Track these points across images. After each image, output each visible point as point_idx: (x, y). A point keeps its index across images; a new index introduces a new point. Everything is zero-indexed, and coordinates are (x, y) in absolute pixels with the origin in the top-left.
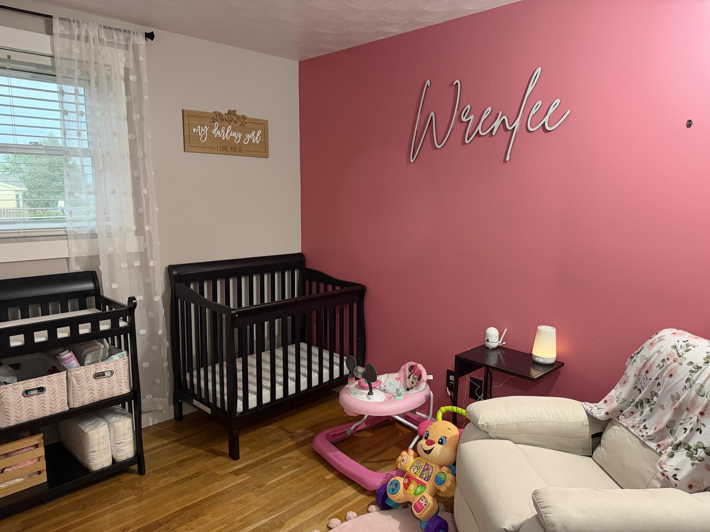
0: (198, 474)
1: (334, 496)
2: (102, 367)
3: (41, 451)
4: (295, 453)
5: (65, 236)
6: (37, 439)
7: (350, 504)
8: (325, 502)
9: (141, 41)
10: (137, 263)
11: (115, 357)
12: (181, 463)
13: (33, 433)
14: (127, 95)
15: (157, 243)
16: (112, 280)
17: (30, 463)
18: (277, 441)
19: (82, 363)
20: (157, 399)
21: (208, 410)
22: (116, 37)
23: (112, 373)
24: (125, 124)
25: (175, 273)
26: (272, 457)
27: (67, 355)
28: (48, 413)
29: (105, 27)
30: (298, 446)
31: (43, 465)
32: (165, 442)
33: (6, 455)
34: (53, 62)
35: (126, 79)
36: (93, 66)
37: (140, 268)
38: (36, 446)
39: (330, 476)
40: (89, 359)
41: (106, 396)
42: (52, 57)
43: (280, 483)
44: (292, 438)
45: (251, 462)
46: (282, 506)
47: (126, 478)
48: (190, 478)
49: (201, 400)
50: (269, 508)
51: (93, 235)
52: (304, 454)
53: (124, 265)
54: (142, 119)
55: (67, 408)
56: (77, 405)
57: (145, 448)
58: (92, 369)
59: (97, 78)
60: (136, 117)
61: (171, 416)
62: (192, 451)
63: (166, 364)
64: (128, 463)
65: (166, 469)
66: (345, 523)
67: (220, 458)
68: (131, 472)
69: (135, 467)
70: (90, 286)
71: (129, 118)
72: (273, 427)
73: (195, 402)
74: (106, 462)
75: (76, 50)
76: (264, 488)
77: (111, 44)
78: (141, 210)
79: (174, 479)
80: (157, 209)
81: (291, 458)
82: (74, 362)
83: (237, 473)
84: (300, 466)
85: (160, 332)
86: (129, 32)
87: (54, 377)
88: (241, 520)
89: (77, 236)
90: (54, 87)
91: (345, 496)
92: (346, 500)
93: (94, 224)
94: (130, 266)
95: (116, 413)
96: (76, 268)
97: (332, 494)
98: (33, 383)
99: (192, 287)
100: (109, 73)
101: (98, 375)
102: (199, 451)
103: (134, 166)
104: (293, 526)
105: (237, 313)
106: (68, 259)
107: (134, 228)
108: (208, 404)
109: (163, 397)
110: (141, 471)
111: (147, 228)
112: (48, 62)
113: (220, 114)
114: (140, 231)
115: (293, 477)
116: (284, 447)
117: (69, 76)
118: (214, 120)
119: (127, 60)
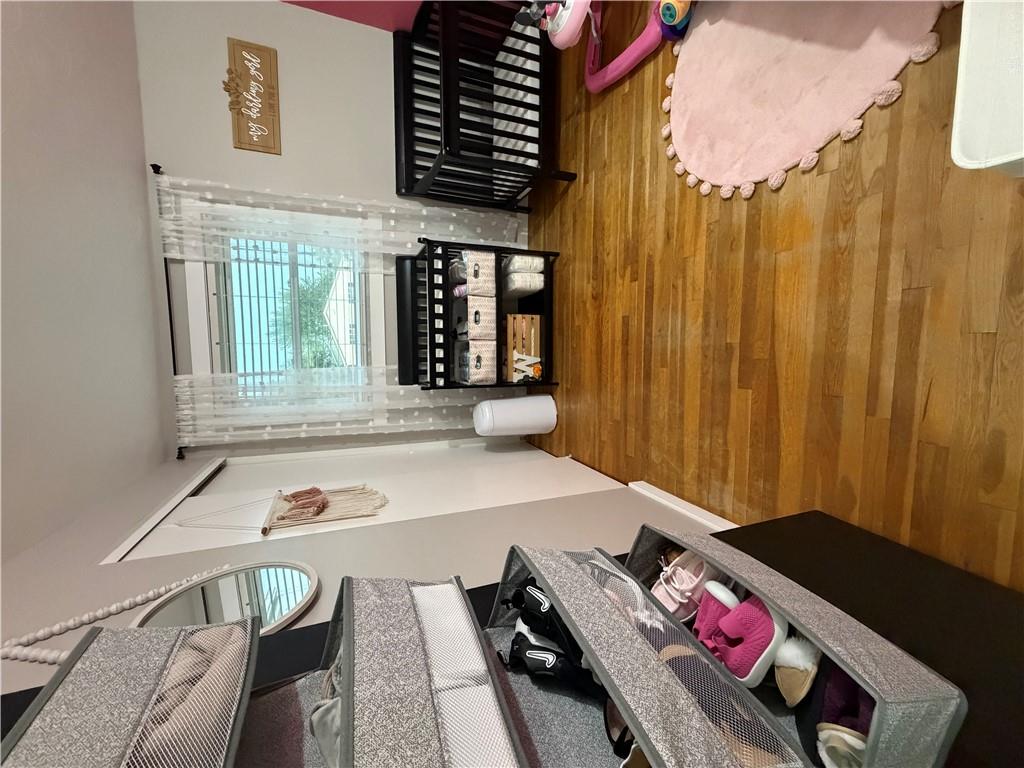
0: (574, 215)
1: (645, 91)
2: (470, 271)
3: (519, 316)
4: (593, 115)
5: (366, 275)
6: (510, 318)
7: (660, 75)
8: (645, 105)
9: (165, 180)
10: (392, 223)
11: (465, 260)
12: (562, 224)
13: (506, 319)
14: (228, 203)
15: (374, 202)
16: (404, 245)
17: (524, 324)
18: (576, 131)
19: (464, 282)
20: (508, 227)
21: (529, 189)
22: (168, 205)
23: (476, 265)
24: (259, 211)
25: (403, 191)
26: (587, 141)
27: (457, 292)
28: (494, 311)
29: (161, 214)
30: (588, 109)
31: (528, 317)
32: (543, 228)
33: (514, 335)
34: (211, 263)
35: (212, 201)
36: (205, 231)
37: (397, 221)
38: (515, 318)
39: (626, 87)
40: (462, 275)
41: (493, 272)
42: (205, 263)
43: (610, 144)
44: (579, 112)
45: (583, 165)
46: (628, 152)
47: (557, 266)
48: (575, 221)
49: (519, 193)
50: (625, 166)
51: (366, 254)
52: (597, 106)
53: (392, 235)
54: (252, 193)
55: (494, 299)
56: (494, 292)
57: (542, 250)
58: (470, 278)
59: (217, 228)
60: (250, 200)
61: (525, 216)
62: (557, 211)
63: (482, 215)
64: (547, 263)
65: (561, 237)
66: (673, 93)
67: (570, 191)
68: (554, 261)
69: (552, 258)
70: (408, 263)
71: (253, 206)
72: (563, 128)
73: (519, 198)
74: (541, 278)
75: (193, 243)
76: (607, 162)
77: (178, 210)
78: (344, 211)
79: (571, 234)
80: (342, 197)
81: (595, 121)
82: (463, 288)
83: (586, 181)
84: (604, 117)
85: (454, 215)
86: (158, 190)
87: (470, 304)
88: (622, 195)
89: (366, 266)
90: (235, 266)
91: (652, 77)
92: (655, 77)
93: (356, 253)
94: (394, 229)
95: (507, 266)
96: (393, 270)
97: (643, 92)
98: (471, 317)
99: (419, 177)
100: (210, 217)
101: (476, 274)
102: (558, 206)
103: (302, 209)
104: (649, 149)
105: (445, 148)
106: (385, 275)
107: (360, 219)
108: (524, 189)
109: (508, 221)
110: (557, 255)
111: (360, 210)
112: (211, 268)
113: (231, 103)
114: (364, 216)
115: (610, 129)
116: (583, 123)
117: (221, 251)
118: (239, 113)
119: (192, 197)
